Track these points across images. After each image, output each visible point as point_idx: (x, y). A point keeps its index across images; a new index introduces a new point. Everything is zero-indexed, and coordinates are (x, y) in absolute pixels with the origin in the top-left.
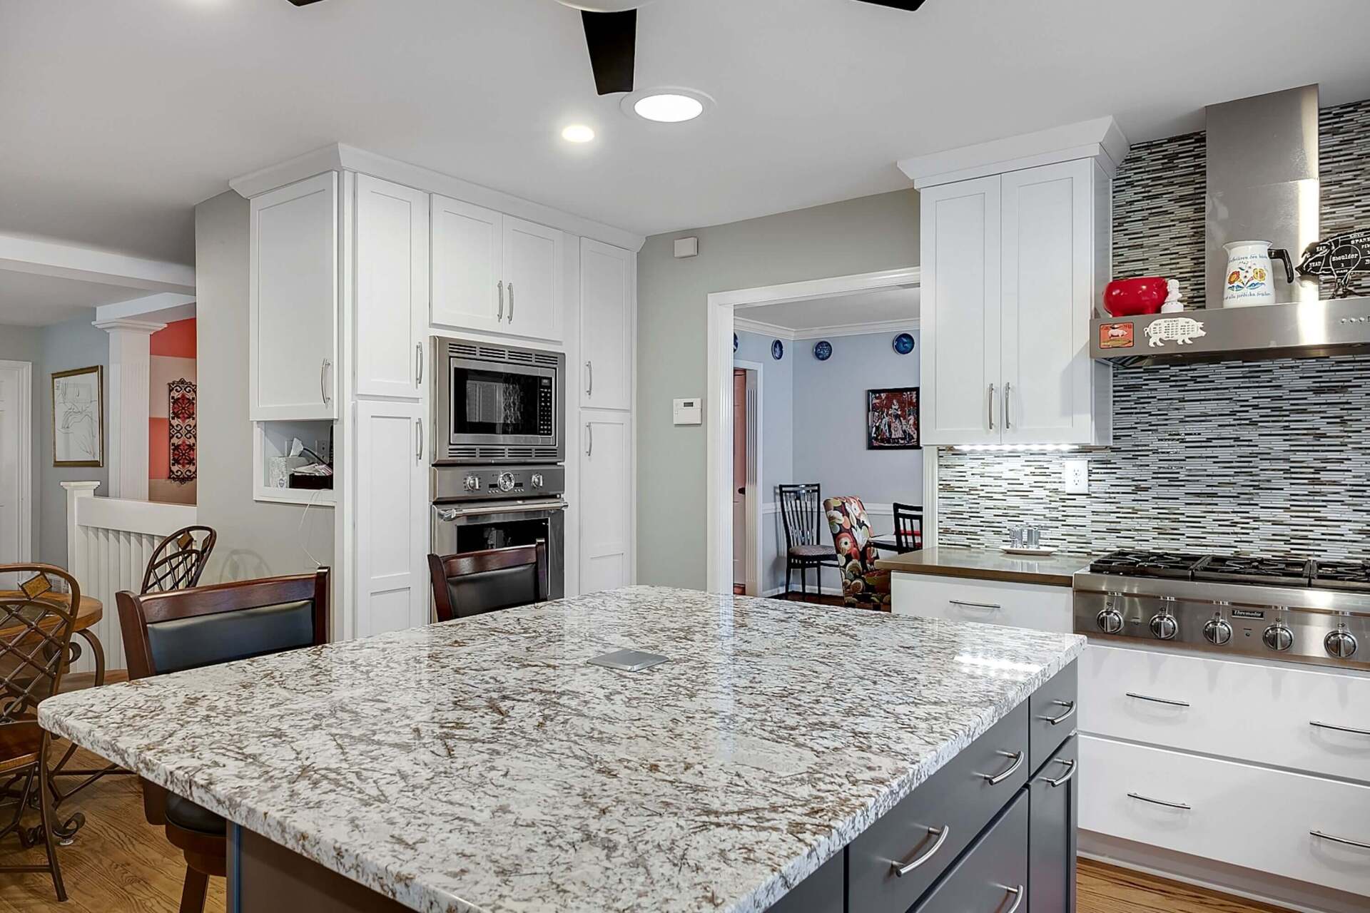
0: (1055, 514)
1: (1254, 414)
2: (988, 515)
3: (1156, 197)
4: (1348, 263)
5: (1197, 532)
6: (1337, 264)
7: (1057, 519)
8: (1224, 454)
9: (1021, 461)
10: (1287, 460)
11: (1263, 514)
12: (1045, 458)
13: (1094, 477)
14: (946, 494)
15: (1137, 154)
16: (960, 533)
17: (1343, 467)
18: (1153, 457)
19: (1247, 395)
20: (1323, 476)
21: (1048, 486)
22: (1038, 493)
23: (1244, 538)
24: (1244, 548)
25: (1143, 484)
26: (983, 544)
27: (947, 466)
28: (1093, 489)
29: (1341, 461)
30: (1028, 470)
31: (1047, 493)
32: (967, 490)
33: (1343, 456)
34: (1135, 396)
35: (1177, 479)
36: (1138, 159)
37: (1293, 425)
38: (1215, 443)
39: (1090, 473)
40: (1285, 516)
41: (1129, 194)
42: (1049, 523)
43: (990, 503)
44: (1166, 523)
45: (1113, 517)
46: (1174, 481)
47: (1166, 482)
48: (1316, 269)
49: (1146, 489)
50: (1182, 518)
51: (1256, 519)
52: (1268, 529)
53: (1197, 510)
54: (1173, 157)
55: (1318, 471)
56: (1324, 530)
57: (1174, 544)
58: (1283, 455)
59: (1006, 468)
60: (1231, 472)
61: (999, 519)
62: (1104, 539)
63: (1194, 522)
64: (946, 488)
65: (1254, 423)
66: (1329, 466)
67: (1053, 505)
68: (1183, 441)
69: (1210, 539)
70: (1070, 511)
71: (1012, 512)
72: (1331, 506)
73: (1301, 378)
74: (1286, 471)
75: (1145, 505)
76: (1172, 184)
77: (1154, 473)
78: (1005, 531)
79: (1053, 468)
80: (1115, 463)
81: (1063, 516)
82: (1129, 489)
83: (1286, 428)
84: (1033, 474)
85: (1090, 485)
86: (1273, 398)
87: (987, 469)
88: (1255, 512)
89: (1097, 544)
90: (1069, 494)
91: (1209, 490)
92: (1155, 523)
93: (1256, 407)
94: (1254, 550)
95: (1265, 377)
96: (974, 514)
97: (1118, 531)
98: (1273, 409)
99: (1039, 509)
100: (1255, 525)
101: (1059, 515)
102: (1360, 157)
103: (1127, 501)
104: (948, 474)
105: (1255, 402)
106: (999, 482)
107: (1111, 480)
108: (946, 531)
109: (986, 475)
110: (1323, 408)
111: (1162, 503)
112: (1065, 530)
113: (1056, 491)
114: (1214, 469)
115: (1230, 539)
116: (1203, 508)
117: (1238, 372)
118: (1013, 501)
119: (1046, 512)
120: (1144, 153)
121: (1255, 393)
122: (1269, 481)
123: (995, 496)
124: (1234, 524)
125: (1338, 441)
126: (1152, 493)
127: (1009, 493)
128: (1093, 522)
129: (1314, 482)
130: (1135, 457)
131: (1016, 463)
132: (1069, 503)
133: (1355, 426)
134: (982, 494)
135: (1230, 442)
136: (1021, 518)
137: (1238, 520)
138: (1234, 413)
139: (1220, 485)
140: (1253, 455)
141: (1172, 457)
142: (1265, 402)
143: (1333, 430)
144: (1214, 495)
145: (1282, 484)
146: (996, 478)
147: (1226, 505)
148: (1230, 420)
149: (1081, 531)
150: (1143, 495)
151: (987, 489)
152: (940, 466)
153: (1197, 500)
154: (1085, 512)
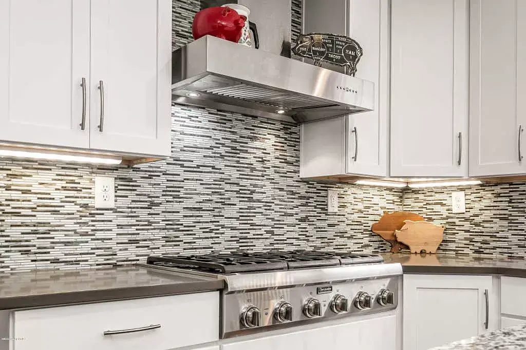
0: (85, 229)
1: (222, 150)
2: (15, 233)
4: (320, 53)
5: (189, 239)
7: (86, 234)
8: (206, 178)
9: (53, 174)
10: (237, 184)
11: (227, 222)
12: (77, 173)
13: (120, 193)
17: (262, 190)
18: (163, 178)
19: (220, 135)
20: (254, 196)
21: (79, 201)
22: (70, 208)
23: (217, 240)
24: (217, 248)
25: (156, 201)
26: (8, 267)
28: (119, 204)
29: (262, 186)
30: (59, 184)
31: (78, 208)
33: (263, 183)
35: (179, 197)
37: (242, 161)
38: (201, 169)
39: (116, 189)
40: (236, 224)
42: (79, 238)
43: (18, 220)
44: (171, 232)
45: (133, 230)
48: (304, 52)
49: (158, 205)
50: (182, 228)
51: (223, 227)
52: (229, 233)
55: (252, 192)
56: (254, 232)
57: (175, 250)
58: (236, 181)
59: (35, 180)
60: (210, 191)
61: (26, 237)
62: (126, 249)
63: (188, 230)
65: (222, 157)
66: (257, 190)
67: (84, 220)
68: (182, 166)
69: (198, 243)
70: (99, 226)
71: (41, 229)
72: (257, 216)
73: (246, 129)
74: (238, 192)
75: (157, 218)
77: (164, 191)
78: (33, 250)
79: (84, 183)
80: (136, 181)
81: (92, 230)
82: (145, 205)
83: (238, 162)
84: (64, 188)
85: (116, 201)
86: (233, 141)
89: (121, 255)
90: (97, 209)
91: (197, 206)
92: (163, 233)
93: (223, 145)
94: (221, 249)
95: (228, 124)
97: (137, 241)
98: (232, 148)
99: (70, 225)
100: (221, 230)
101: (89, 230)
103: (143, 214)
105: (222, 141)
106: (27, 196)
107: (132, 196)
109: (13, 187)
110: (255, 151)
111: (169, 216)
112: (94, 244)
113: (86, 206)
114: (200, 189)
115: (208, 243)
116: (193, 219)
117: (214, 118)
118: (42, 217)
119: (77, 227)
121: (223, 134)
122: (229, 199)
123: (23, 212)
124: (211, 231)
125: (260, 173)
126: (162, 208)
127: (39, 209)
128: (118, 234)
129: (251, 200)
130: (150, 177)
131: (47, 177)
132: (98, 217)
133: (268, 164)
134: (8, 209)
135: (210, 169)
136: (52, 234)
137: (213, 227)
138: (211, 148)
139: (204, 202)
140: (222, 180)
141: (176, 178)
142: (228, 142)
143: (259, 166)
144: (200, 209)
145: (236, 201)
146: (24, 192)
147: (207, 216)
148: (209, 153)
149: (108, 244)
150: (155, 210)
151: (13, 204)
153: (191, 213)
154: (111, 225)
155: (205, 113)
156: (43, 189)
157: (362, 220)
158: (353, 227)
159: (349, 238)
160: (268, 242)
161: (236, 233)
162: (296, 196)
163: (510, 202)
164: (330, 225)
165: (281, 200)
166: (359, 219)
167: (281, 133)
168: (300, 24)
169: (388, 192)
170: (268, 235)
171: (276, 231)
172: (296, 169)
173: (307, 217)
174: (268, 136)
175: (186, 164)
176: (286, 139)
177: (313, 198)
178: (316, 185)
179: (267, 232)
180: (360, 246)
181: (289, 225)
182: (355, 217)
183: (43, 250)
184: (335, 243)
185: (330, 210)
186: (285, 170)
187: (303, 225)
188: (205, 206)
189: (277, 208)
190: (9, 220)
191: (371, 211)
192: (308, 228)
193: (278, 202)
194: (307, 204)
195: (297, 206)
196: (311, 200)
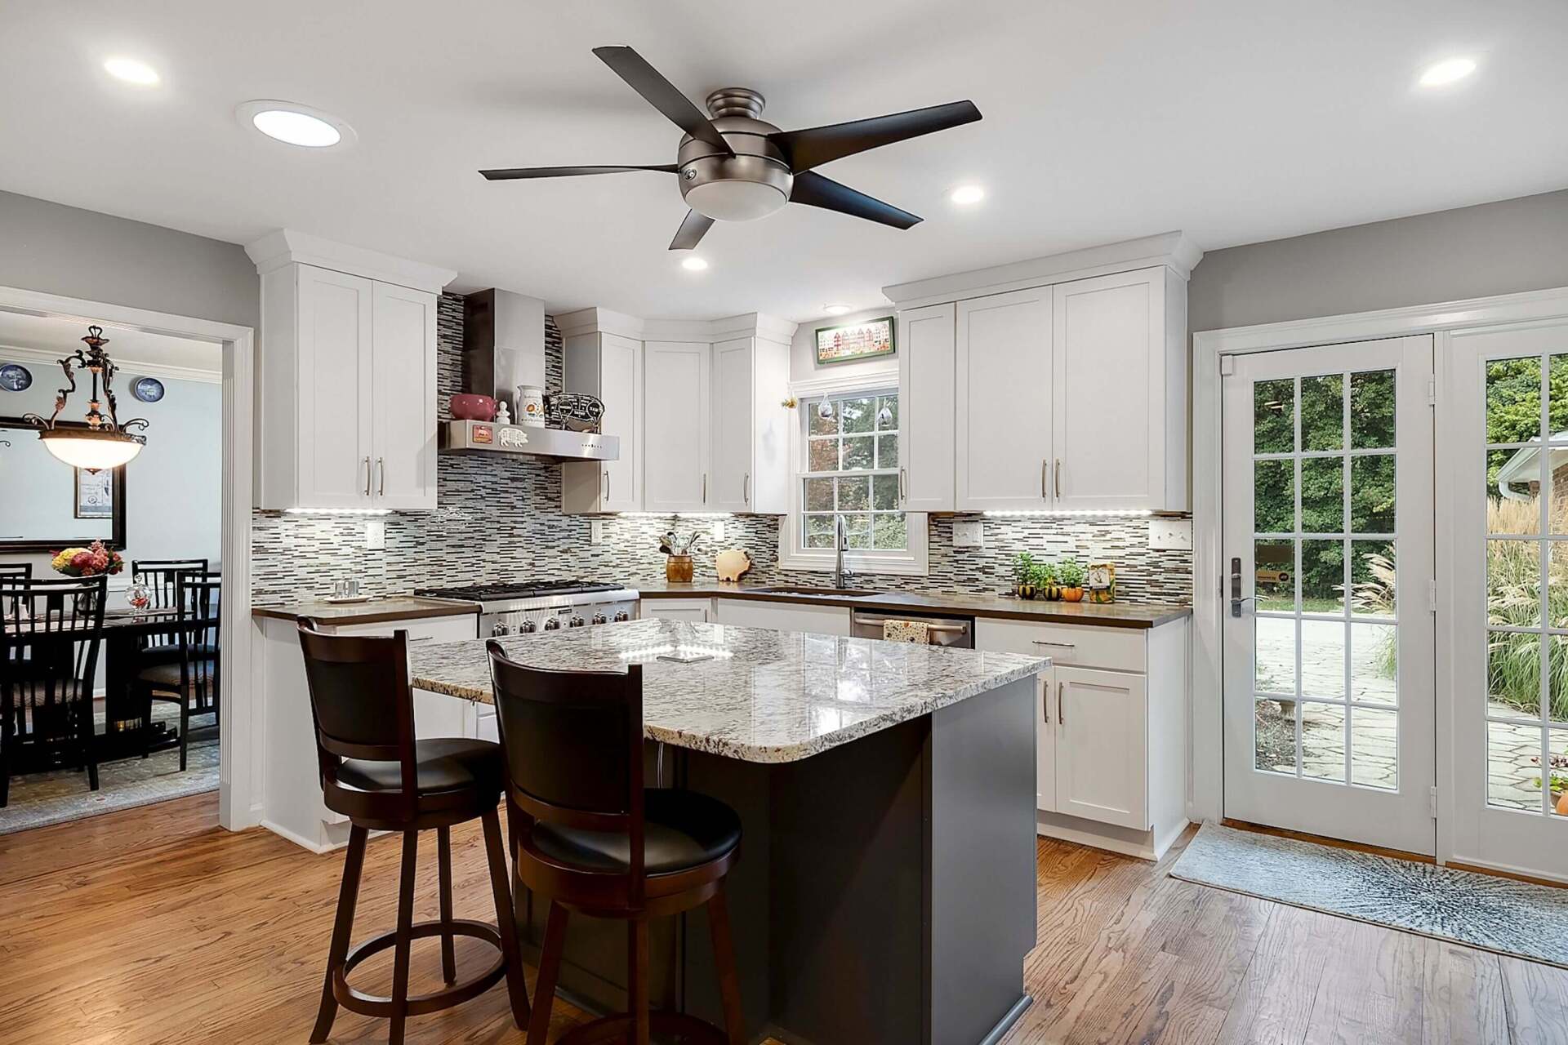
0: (359, 567)
1: (483, 492)
2: (302, 573)
5: (452, 573)
6: (562, 410)
8: (468, 518)
9: (332, 523)
10: (499, 522)
11: (488, 557)
12: (351, 520)
13: (388, 535)
14: (260, 556)
16: (274, 592)
17: (523, 526)
18: (427, 520)
19: (480, 479)
20: (515, 532)
21: (354, 544)
22: (346, 550)
23: (478, 573)
24: (478, 580)
25: (421, 540)
26: (296, 600)
27: (260, 529)
28: (388, 545)
29: (522, 522)
30: (337, 531)
31: (353, 550)
32: (281, 551)
33: (523, 520)
35: (442, 536)
37: (502, 500)
38: (463, 510)
39: (386, 532)
40: (497, 557)
42: (355, 575)
43: (304, 562)
44: (435, 567)
45: (401, 567)
46: (440, 537)
47: (434, 538)
49: (423, 544)
50: (444, 563)
51: (484, 561)
52: (489, 566)
53: (452, 557)
55: (513, 528)
56: (515, 564)
57: (440, 582)
58: (497, 519)
59: (318, 529)
60: (471, 530)
61: (311, 576)
62: (395, 584)
63: (451, 565)
64: (259, 549)
65: (483, 498)
66: (517, 526)
67: (358, 560)
69: (461, 576)
70: (370, 564)
71: (323, 569)
72: (518, 550)
73: (505, 471)
74: (498, 529)
75: (422, 556)
77: (428, 532)
78: (317, 586)
79: (358, 529)
80: (403, 525)
81: (366, 568)
82: (412, 544)
83: (499, 502)
84: (342, 534)
85: (385, 542)
86: (493, 483)
87: (302, 530)
88: (484, 556)
89: (390, 589)
90: (370, 550)
91: (460, 543)
92: (429, 569)
93: (484, 487)
94: (483, 581)
95: (489, 468)
96: (288, 573)
97: (404, 576)
98: (493, 489)
99: (347, 564)
100: (483, 564)
101: (362, 568)
103: (410, 553)
104: (261, 536)
105: (483, 484)
106: (312, 542)
107: (400, 537)
108: (259, 592)
109: (300, 536)
110: (515, 490)
111: (433, 554)
112: (366, 580)
113: (360, 548)
114: (462, 528)
115: (470, 576)
116: (456, 555)
117: (476, 464)
118: (323, 559)
119: (352, 566)
121: (484, 478)
122: (490, 536)
123: (308, 555)
125: (520, 511)
126: (426, 547)
127: (321, 552)
128: (388, 571)
129: (511, 535)
130: (416, 520)
131: (327, 525)
132: (370, 557)
133: (528, 502)
134: (296, 554)
136: (332, 573)
137: (474, 562)
138: (473, 491)
139: (466, 539)
140: (482, 519)
142: (488, 485)
143: (519, 504)
144: (462, 546)
145: (496, 537)
146: (309, 539)
147: (468, 552)
148: (471, 495)
149: (378, 579)
150: (420, 548)
151: (300, 549)
152: (254, 528)
153: (453, 550)
154: (382, 564)
155: (467, 461)
156: (324, 535)
157: (629, 549)
158: (618, 556)
159: (614, 567)
160: (528, 573)
161: (498, 566)
162: (558, 529)
163: (756, 533)
164: (592, 555)
165: (541, 534)
166: (626, 549)
167: (542, 472)
168: (560, 368)
169: (658, 520)
170: (529, 567)
171: (537, 563)
172: (558, 504)
173: (569, 548)
174: (528, 476)
175: (449, 507)
176: (546, 477)
177: (575, 530)
178: (578, 518)
179: (528, 564)
180: (627, 574)
181: (550, 557)
182: (621, 546)
183: (324, 586)
184: (599, 572)
185: (594, 541)
186: (545, 506)
187: (565, 556)
188: (467, 543)
189: (538, 542)
190: (298, 562)
191: (638, 540)
192: (571, 559)
193: (539, 536)
194: (569, 537)
195: (559, 539)
196: (573, 532)
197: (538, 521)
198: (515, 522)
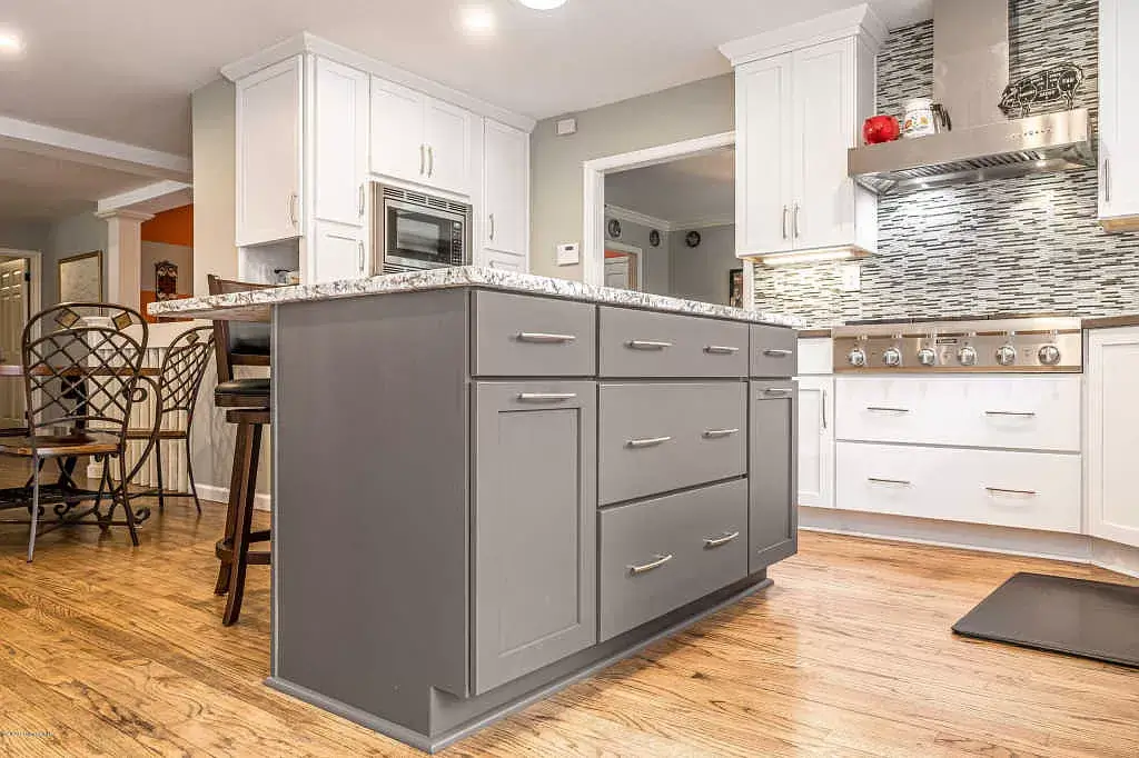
0: (837, 308)
1: (973, 222)
3: (906, 68)
4: (1029, 97)
5: (935, 312)
7: (838, 311)
8: (953, 253)
10: (997, 253)
11: (980, 294)
12: (831, 267)
13: (864, 278)
14: (760, 301)
15: (894, 37)
17: (1034, 255)
19: (970, 208)
21: (832, 287)
22: (825, 293)
23: (967, 312)
25: (899, 280)
27: (761, 279)
28: (863, 286)
29: (1033, 251)
30: (818, 277)
31: (831, 293)
32: (775, 295)
33: (1034, 247)
34: (893, 215)
35: (921, 275)
36: (896, 41)
37: (1000, 228)
38: (947, 245)
39: (861, 275)
40: (995, 294)
41: (889, 67)
42: (832, 315)
43: (792, 304)
44: (914, 307)
45: (877, 306)
46: (919, 277)
47: (913, 277)
48: (1010, 104)
49: (901, 283)
50: (925, 303)
51: (975, 298)
52: (983, 305)
53: (935, 296)
54: (918, 39)
55: (1018, 259)
56: (1022, 302)
58: (994, 250)
59: (803, 277)
60: (957, 265)
64: (760, 295)
65: (973, 228)
66: (1025, 255)
67: (836, 301)
68: (925, 246)
70: (847, 305)
71: (806, 310)
72: (1026, 284)
73: (1008, 192)
74: (996, 261)
75: (900, 296)
76: (918, 58)
77: (906, 271)
79: (836, 273)
80: (879, 266)
81: (842, 308)
82: (888, 285)
83: (996, 230)
84: (823, 279)
85: (861, 284)
86: (988, 209)
87: (789, 279)
88: (975, 293)
90: (846, 292)
91: (943, 280)
93: (975, 217)
95: (983, 194)
97: (880, 316)
98: (988, 217)
99: (825, 305)
100: (975, 302)
101: (840, 309)
102: (1046, 30)
103: (886, 294)
104: (761, 285)
105: (974, 213)
106: (796, 288)
107: (875, 278)
109: (788, 283)
110: (1021, 213)
111: (911, 293)
112: (843, 319)
113: (837, 290)
114: (945, 264)
116: (939, 294)
117: (963, 192)
118: (808, 301)
119: (830, 307)
120: (899, 36)
121: (974, 206)
122: (984, 270)
123: (795, 298)
124: (960, 303)
125: (1031, 237)
126: (904, 286)
127: (804, 295)
128: (863, 311)
129: (1015, 267)
130: (892, 261)
131: (810, 272)
132: (848, 298)
133: (1042, 225)
134: (785, 297)
135: (958, 244)
136: (814, 313)
137: (962, 300)
138: (960, 222)
139: (950, 276)
140: (975, 252)
141: (918, 258)
142: (981, 213)
143: (1029, 229)
144: (946, 284)
145: (994, 271)
146: (796, 285)
147: (953, 290)
148: (957, 228)
150: (898, 288)
151: (788, 294)
152: (755, 279)
153: (935, 288)
154: (859, 304)
155: (951, 191)
156: (809, 281)
161: (995, 305)
162: (1097, 255)
165: (1066, 263)
167: (1068, 184)
171: (1057, 299)
173: (1119, 279)
174: (1044, 193)
175: (929, 243)
176: (1075, 189)
179: (1043, 301)
181: (1080, 291)
186: (1074, 226)
187: (1110, 289)
188: (950, 280)
189: (1060, 273)
190: (786, 304)
192: (1121, 292)
193: (1062, 265)
194: (1118, 263)
195: (1098, 267)
196: (1127, 256)
197: (1058, 247)
198: (1022, 251)
